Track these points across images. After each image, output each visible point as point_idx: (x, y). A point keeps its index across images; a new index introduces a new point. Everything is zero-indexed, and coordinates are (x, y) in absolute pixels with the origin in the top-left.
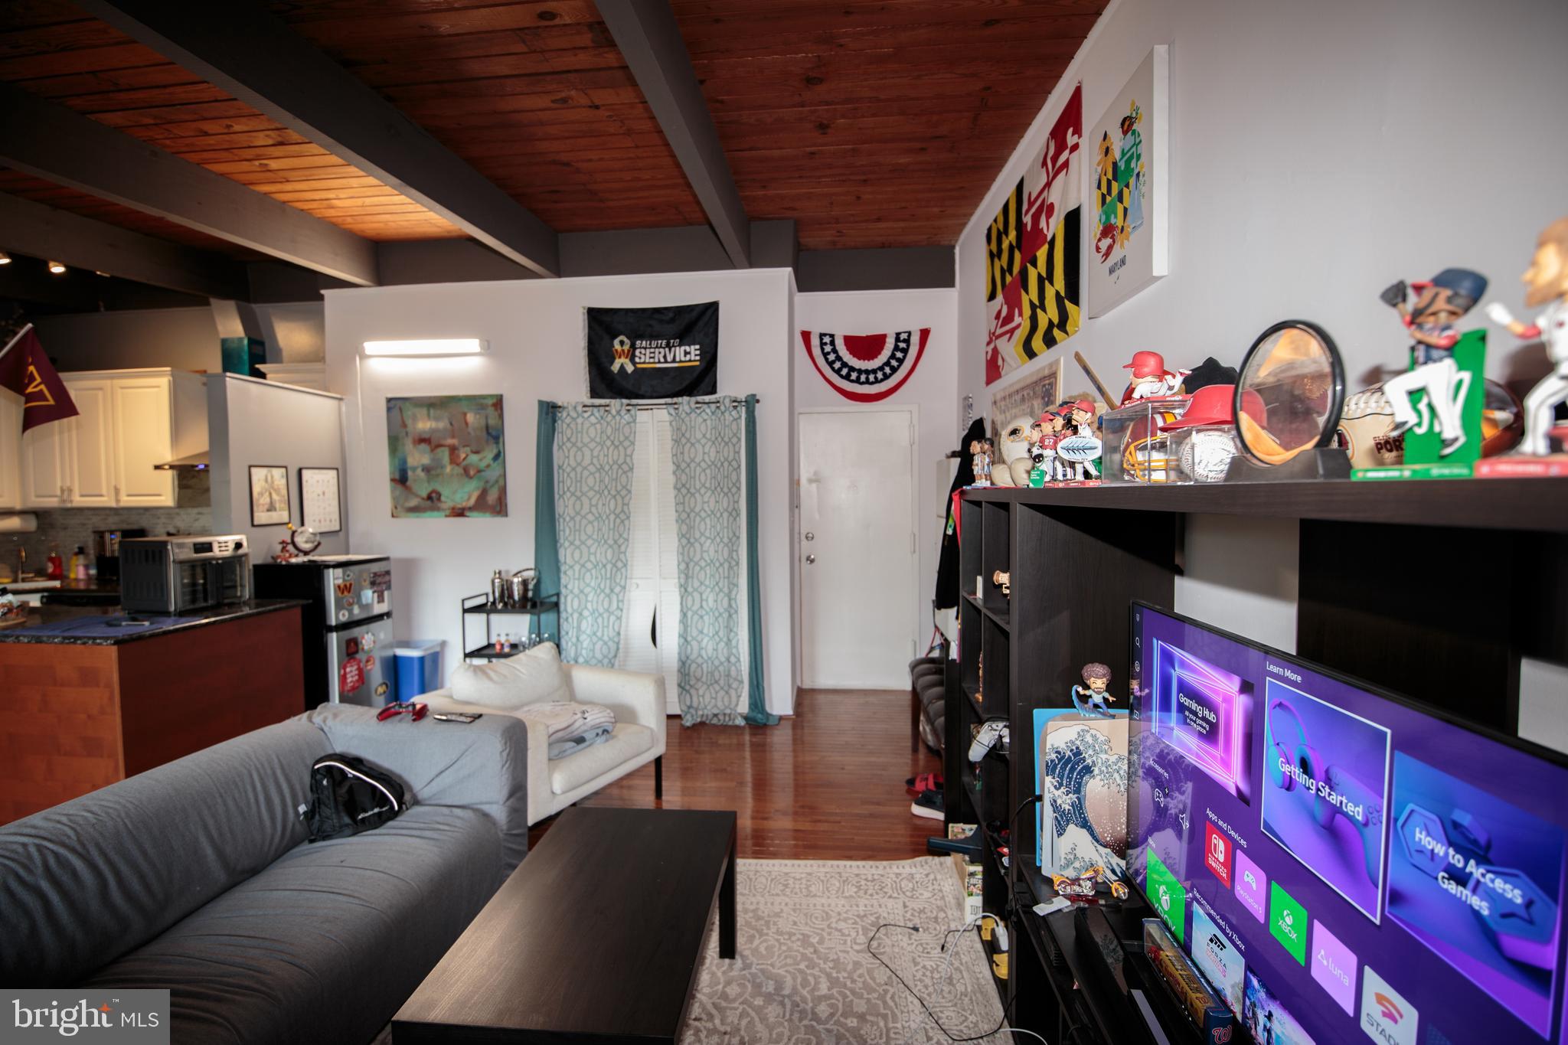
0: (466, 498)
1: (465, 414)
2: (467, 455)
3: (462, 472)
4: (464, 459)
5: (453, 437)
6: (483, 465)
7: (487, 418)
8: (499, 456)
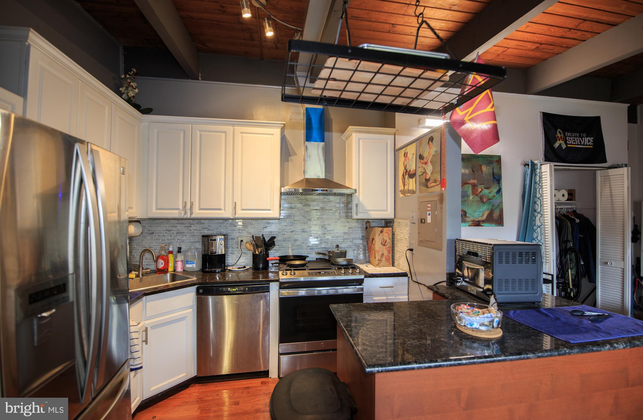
0: (481, 215)
1: (481, 166)
2: (482, 190)
3: (479, 199)
4: (480, 192)
5: (474, 179)
6: (491, 196)
7: (493, 169)
8: (499, 191)
